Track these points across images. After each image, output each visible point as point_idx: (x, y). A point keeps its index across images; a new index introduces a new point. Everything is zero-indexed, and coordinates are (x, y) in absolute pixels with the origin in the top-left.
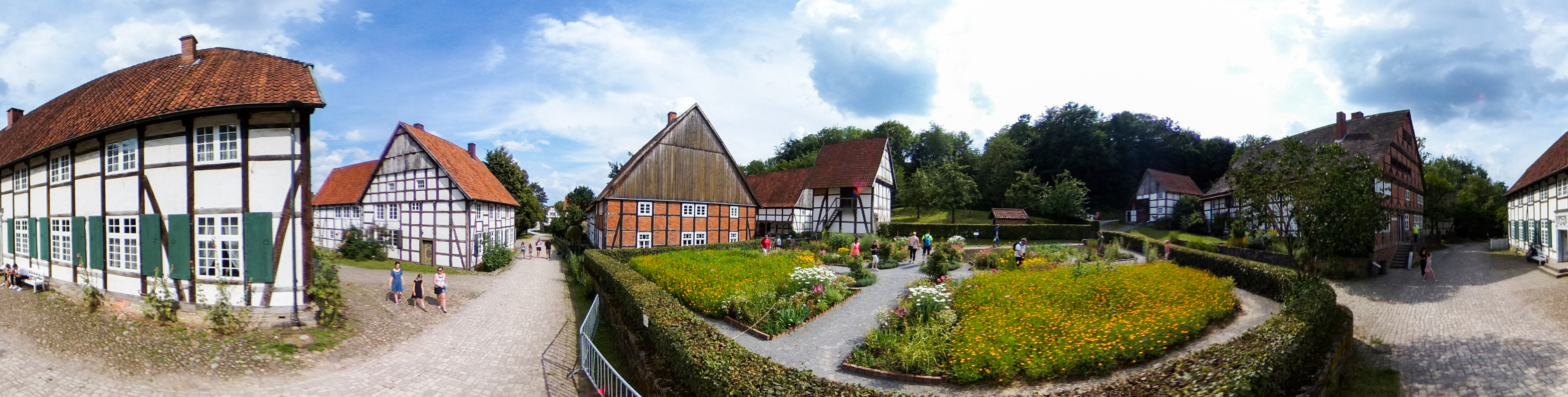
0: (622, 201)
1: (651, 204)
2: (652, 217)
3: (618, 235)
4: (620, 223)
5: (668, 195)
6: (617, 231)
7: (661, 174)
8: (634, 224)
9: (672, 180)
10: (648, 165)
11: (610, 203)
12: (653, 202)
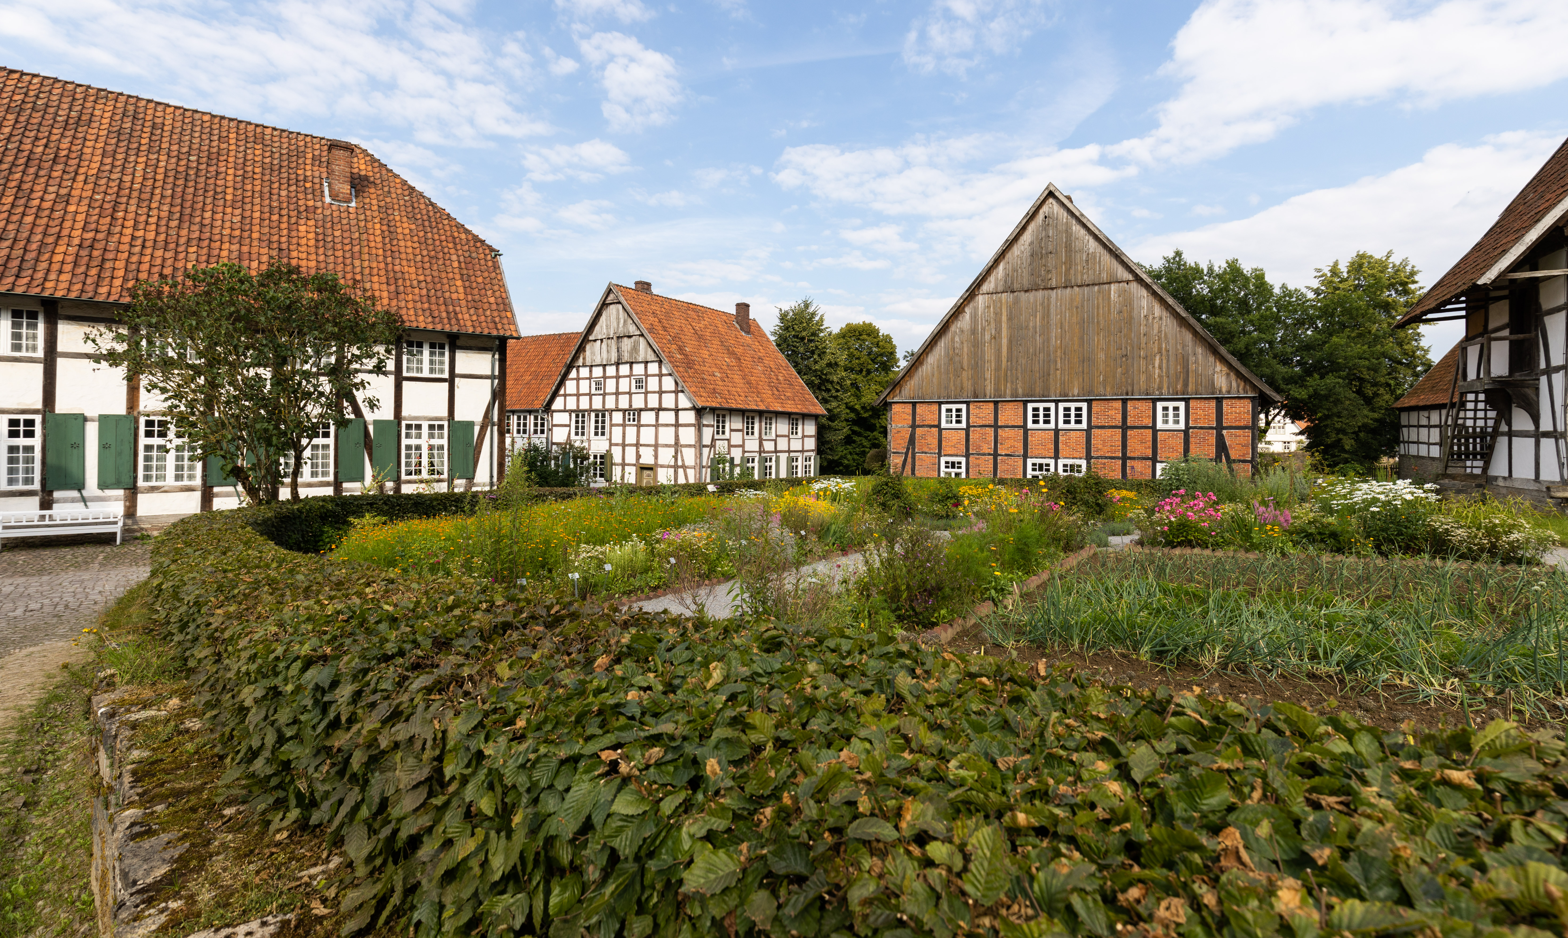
0: (915, 404)
1: (963, 407)
2: (967, 430)
3: (909, 460)
4: (912, 440)
5: (997, 389)
6: (906, 454)
7: (983, 352)
8: (936, 442)
9: (1004, 360)
10: (957, 339)
11: (896, 408)
12: (968, 403)
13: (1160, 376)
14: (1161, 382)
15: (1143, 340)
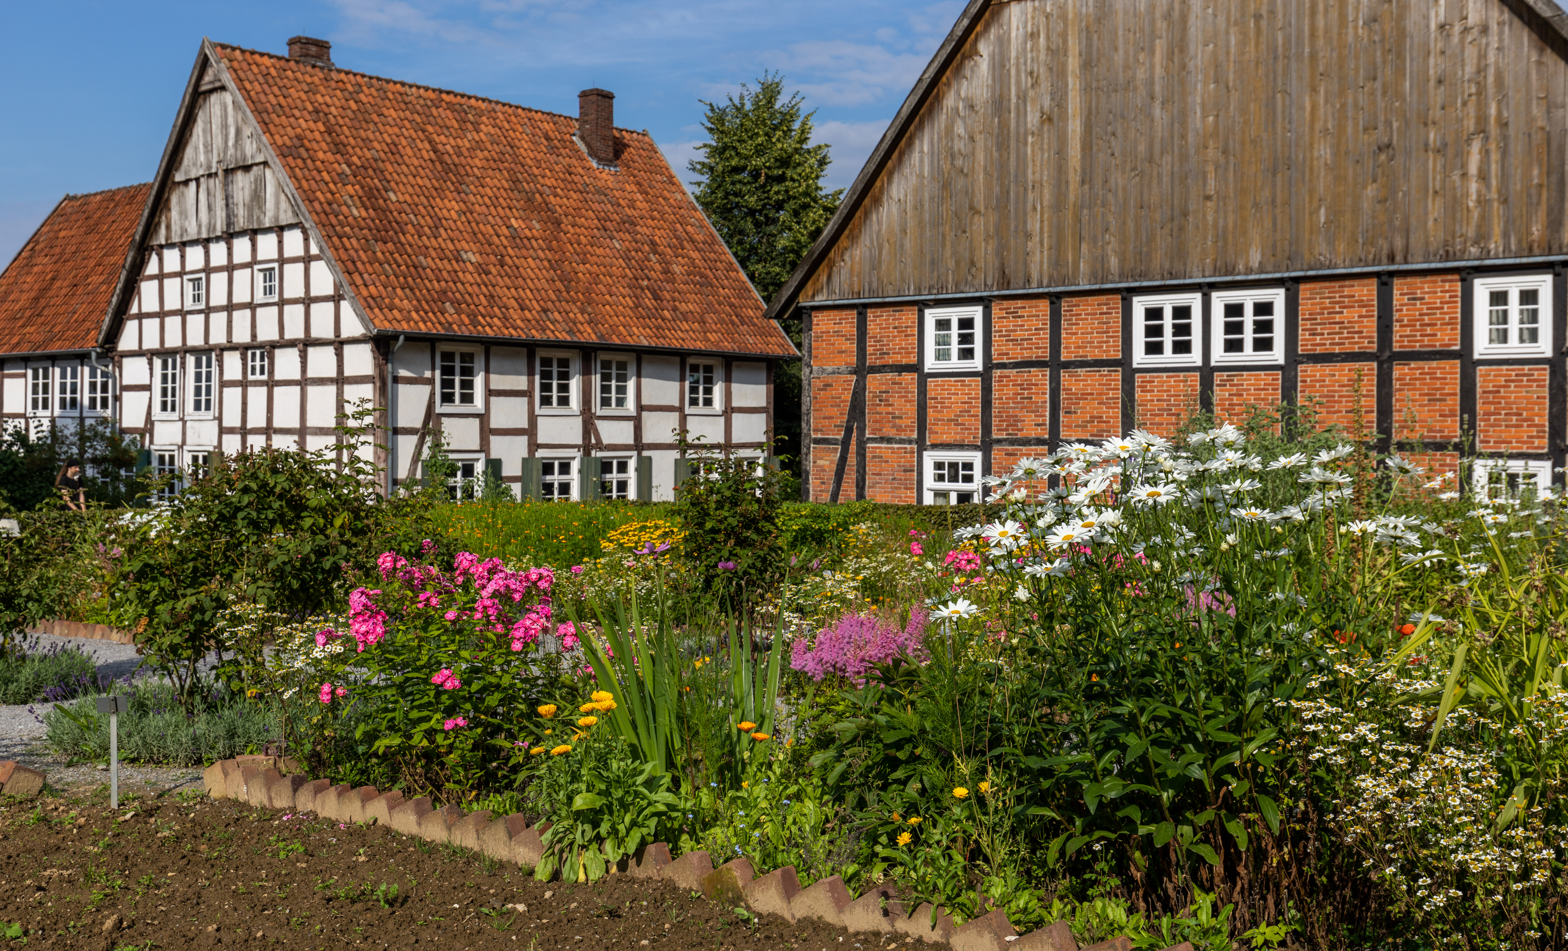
0: (862, 309)
1: (976, 312)
2: (985, 376)
3: (852, 459)
4: (857, 409)
5: (1057, 262)
6: (846, 443)
7: (1021, 159)
8: (911, 410)
9: (1074, 178)
10: (960, 129)
11: (822, 323)
12: (985, 302)
13: (1482, 202)
14: (1484, 219)
15: (1437, 96)
